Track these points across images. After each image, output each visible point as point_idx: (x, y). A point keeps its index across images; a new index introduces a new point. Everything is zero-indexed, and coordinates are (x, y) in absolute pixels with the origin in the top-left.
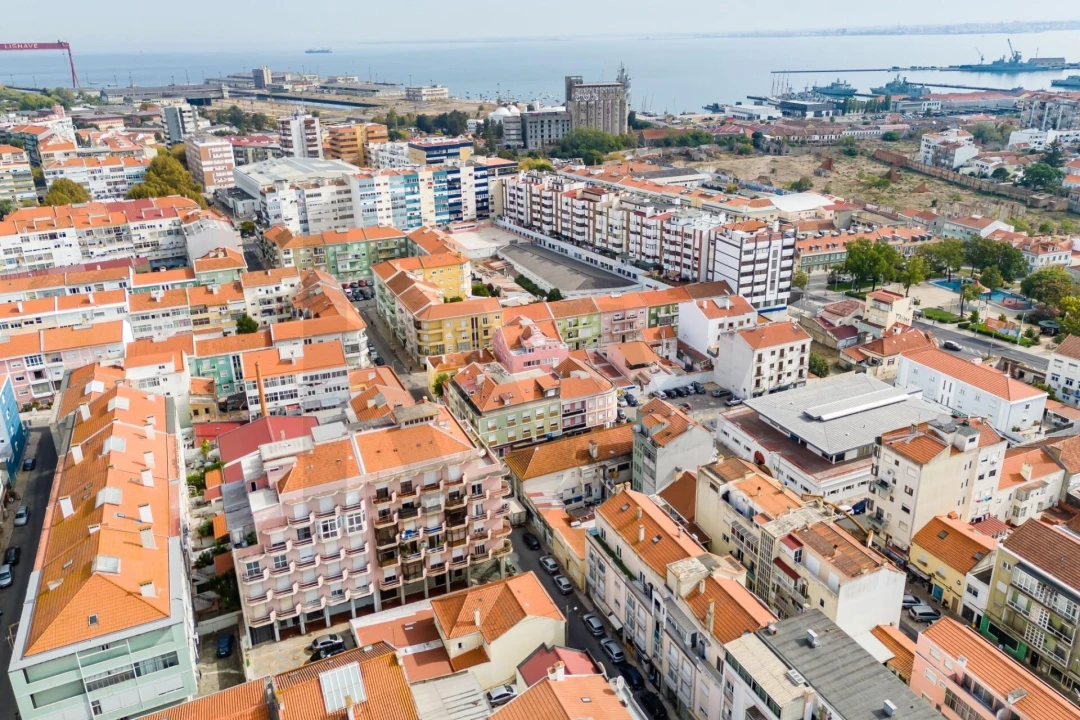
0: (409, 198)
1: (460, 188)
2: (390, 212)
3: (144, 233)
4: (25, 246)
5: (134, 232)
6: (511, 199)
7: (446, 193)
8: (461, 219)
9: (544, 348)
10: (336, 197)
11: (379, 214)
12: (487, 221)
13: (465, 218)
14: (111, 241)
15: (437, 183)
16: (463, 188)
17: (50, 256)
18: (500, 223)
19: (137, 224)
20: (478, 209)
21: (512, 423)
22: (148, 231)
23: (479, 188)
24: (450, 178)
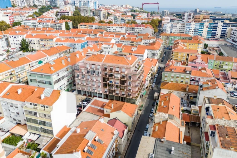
0: (200, 29)
1: (217, 29)
2: (193, 33)
3: (137, 30)
4: (117, 29)
5: (135, 29)
6: (233, 33)
7: (211, 30)
8: (215, 37)
9: (199, 63)
10: (181, 27)
11: (190, 32)
12: (223, 39)
13: (216, 37)
14: (131, 30)
15: (209, 26)
16: (218, 29)
17: (120, 31)
18: (227, 40)
19: (136, 28)
20: (221, 35)
21: (173, 77)
22: (138, 29)
23: (223, 30)
24: (214, 25)
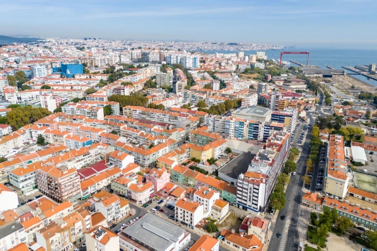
0: (240, 128)
1: (258, 130)
2: (234, 131)
5: (178, 119)
7: (253, 130)
13: (258, 140)
15: (250, 126)
20: (264, 138)
22: (181, 119)
23: (265, 132)
24: (255, 126)
